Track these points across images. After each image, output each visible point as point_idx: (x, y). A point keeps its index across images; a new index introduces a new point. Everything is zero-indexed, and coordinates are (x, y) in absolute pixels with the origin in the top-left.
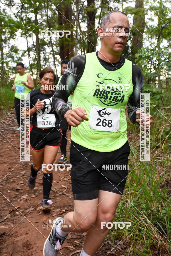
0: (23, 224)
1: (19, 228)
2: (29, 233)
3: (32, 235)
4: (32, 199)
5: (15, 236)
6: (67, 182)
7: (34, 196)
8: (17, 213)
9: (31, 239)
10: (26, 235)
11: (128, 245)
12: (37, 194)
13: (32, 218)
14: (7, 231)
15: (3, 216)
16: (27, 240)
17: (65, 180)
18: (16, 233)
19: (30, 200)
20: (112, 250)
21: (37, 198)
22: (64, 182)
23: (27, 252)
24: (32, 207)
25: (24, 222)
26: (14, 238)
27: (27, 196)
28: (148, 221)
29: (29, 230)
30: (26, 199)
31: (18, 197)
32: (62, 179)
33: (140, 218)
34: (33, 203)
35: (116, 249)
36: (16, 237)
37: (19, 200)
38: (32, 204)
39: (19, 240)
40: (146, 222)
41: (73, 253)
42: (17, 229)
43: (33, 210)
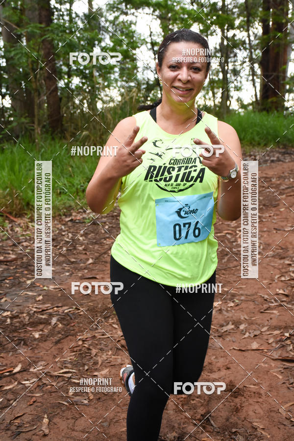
0: (220, 350)
1: (214, 357)
2: (233, 369)
3: (237, 372)
4: (229, 309)
5: (210, 371)
6: (287, 283)
7: (232, 304)
9: (237, 378)
10: (227, 370)
12: (237, 301)
13: (233, 342)
16: (231, 381)
17: (282, 281)
18: (210, 366)
19: (227, 311)
21: (237, 308)
22: (281, 284)
23: (233, 400)
24: (230, 323)
25: (221, 348)
27: (220, 303)
29: (232, 363)
30: (219, 308)
32: (276, 277)
34: (232, 317)
36: (211, 373)
38: (232, 319)
39: (217, 378)
42: (210, 359)
43: (233, 329)
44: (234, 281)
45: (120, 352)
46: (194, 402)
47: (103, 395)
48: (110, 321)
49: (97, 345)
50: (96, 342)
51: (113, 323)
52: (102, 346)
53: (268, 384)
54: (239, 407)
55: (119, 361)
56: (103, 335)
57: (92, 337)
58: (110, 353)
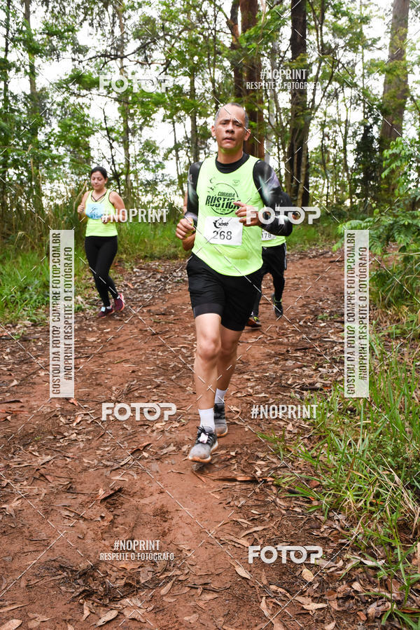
1: (148, 482)
2: (167, 492)
4: (173, 430)
5: (141, 496)
6: (242, 400)
7: (177, 425)
8: (145, 454)
9: (169, 502)
10: (161, 495)
11: (353, 521)
12: (184, 421)
13: (173, 464)
14: (127, 486)
15: (120, 458)
16: (163, 505)
17: (237, 397)
18: (142, 491)
19: (171, 432)
20: (322, 530)
21: (183, 428)
22: (235, 401)
23: (161, 525)
24: (172, 444)
25: (157, 472)
26: (138, 500)
27: (164, 423)
28: (397, 478)
29: (167, 487)
31: (148, 425)
32: (231, 394)
33: (380, 472)
34: (175, 438)
35: (330, 528)
36: (142, 498)
37: (149, 431)
38: (174, 440)
39: (148, 503)
40: (392, 480)
41: (248, 532)
42: (143, 484)
43: (174, 451)
44: (184, 400)
45: (38, 481)
46: (118, 529)
47: (9, 528)
48: (31, 448)
49: (10, 475)
50: (10, 472)
51: (34, 451)
52: (16, 477)
53: (203, 505)
54: (167, 531)
55: (35, 491)
56: (19, 464)
57: (5, 467)
58: (25, 483)
